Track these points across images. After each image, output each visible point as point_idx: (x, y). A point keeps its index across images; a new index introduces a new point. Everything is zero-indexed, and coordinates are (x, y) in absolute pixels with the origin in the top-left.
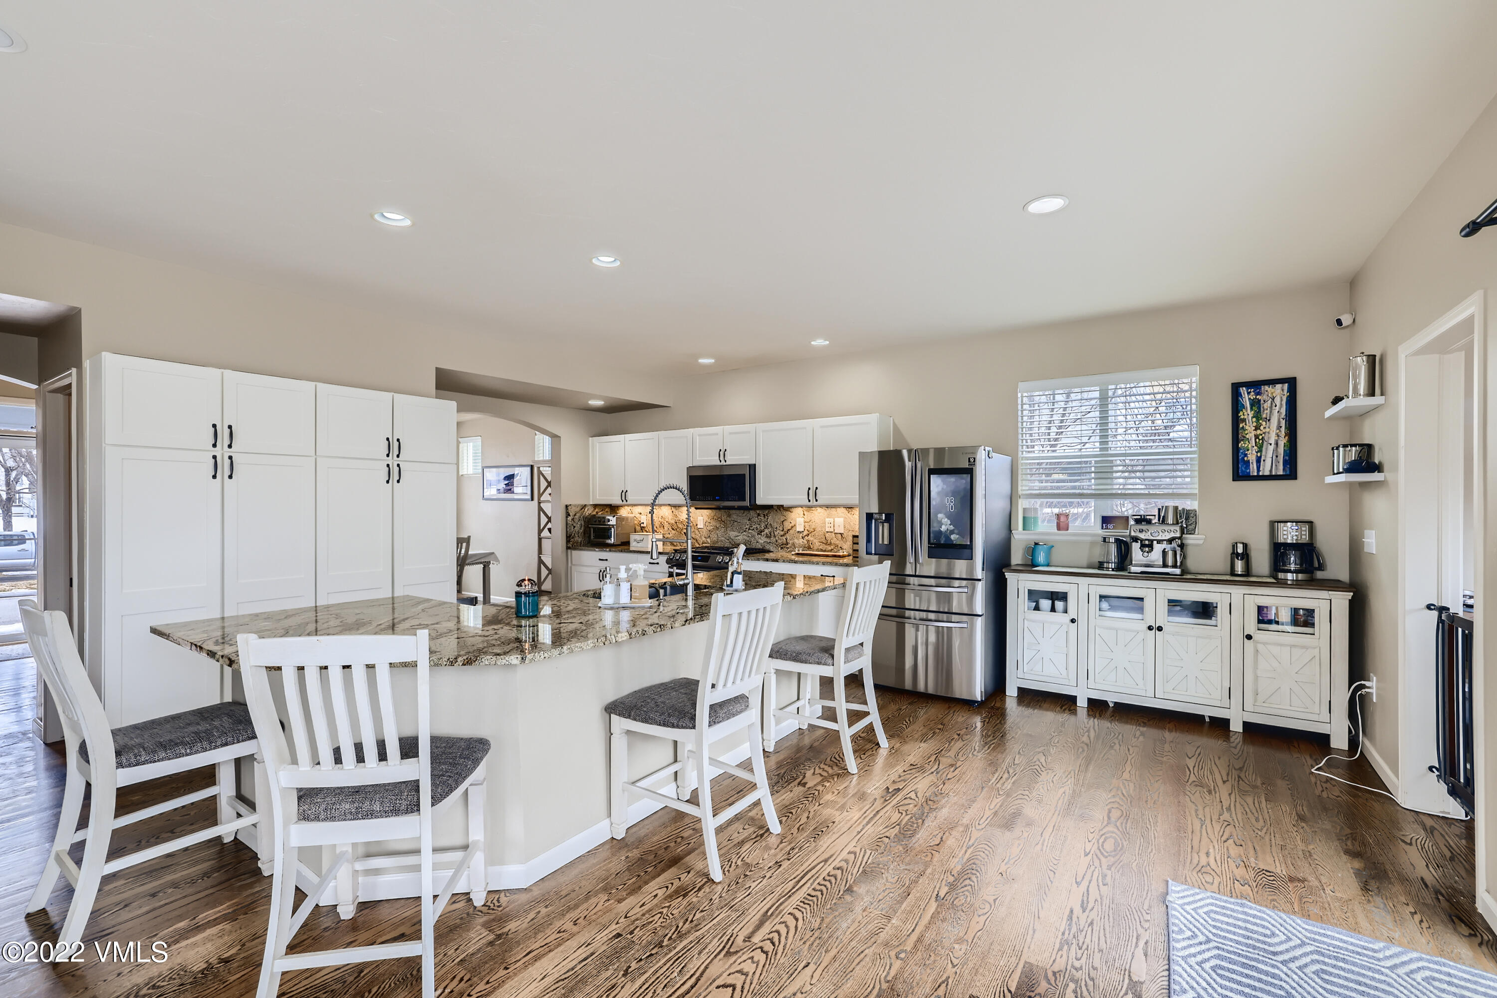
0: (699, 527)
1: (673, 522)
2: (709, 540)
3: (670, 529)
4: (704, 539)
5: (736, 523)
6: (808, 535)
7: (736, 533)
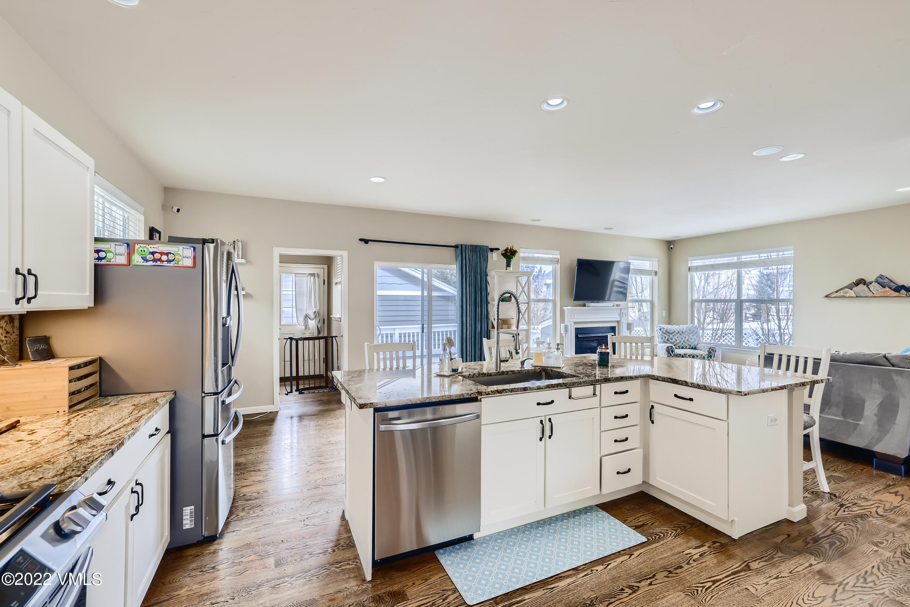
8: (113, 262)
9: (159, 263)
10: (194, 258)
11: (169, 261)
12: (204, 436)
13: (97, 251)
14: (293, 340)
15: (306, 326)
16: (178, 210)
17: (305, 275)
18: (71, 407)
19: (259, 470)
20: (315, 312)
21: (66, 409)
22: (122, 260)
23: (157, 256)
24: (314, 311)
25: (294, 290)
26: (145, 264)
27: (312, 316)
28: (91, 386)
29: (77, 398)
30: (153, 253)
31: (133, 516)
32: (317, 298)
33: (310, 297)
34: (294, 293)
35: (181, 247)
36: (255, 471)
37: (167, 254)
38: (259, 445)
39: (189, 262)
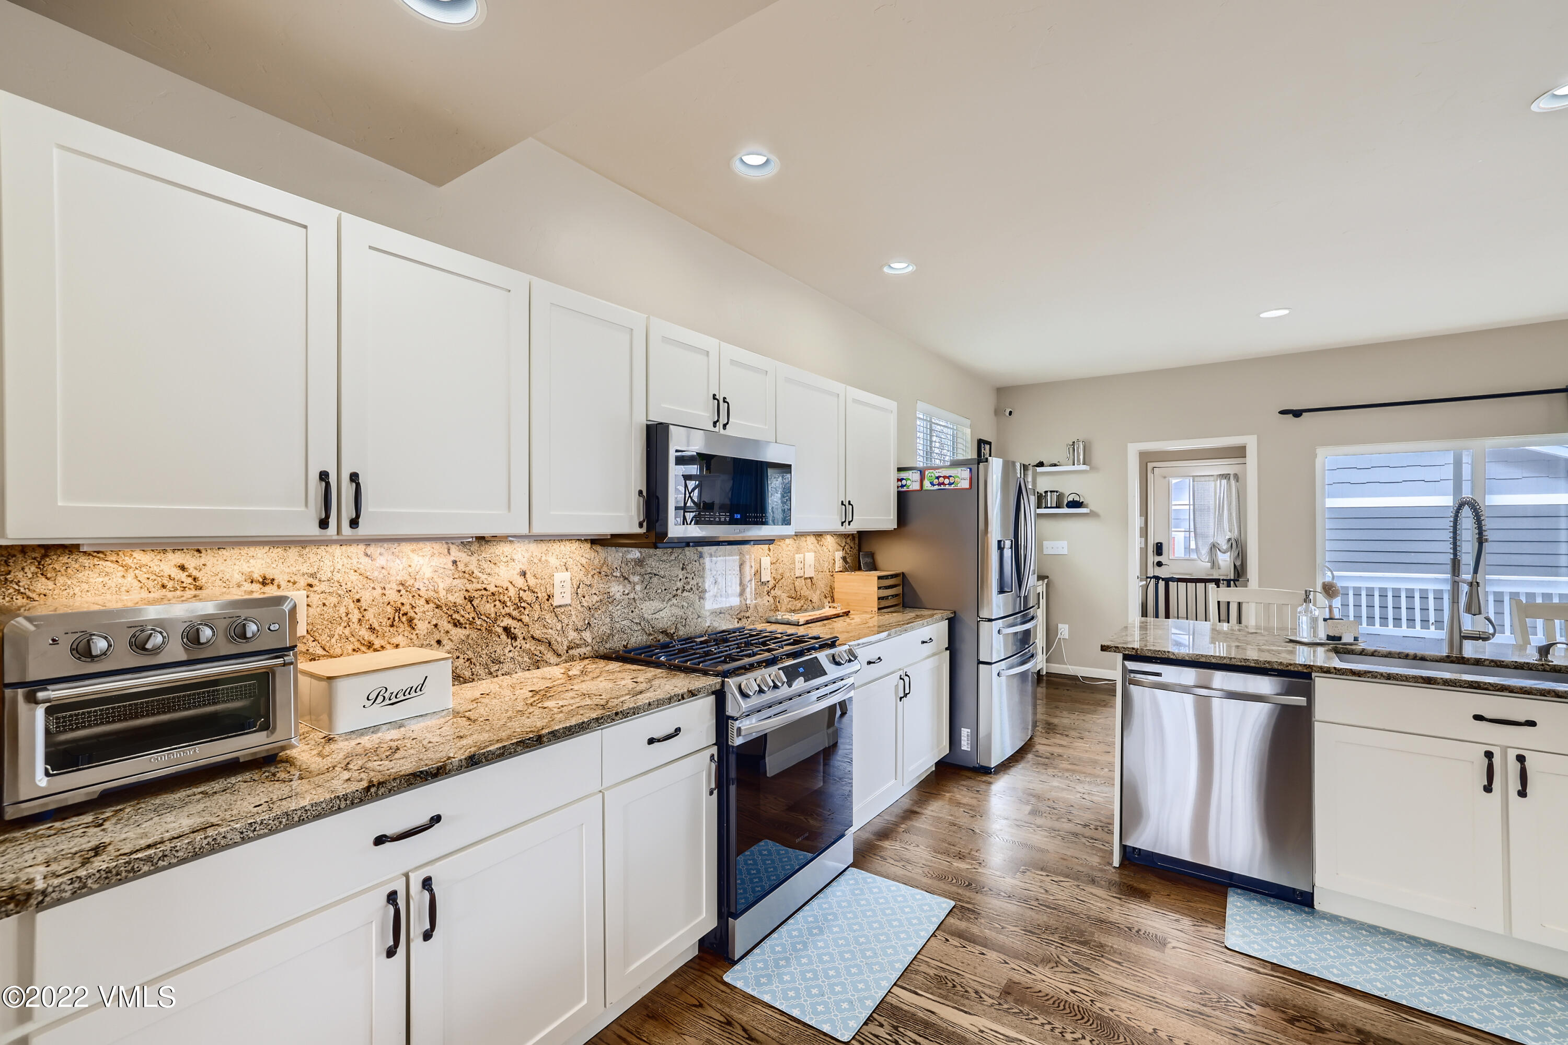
0: (556, 601)
1: (458, 598)
2: (587, 635)
3: (445, 625)
4: (572, 635)
5: (655, 580)
6: (774, 587)
7: (656, 604)
8: (911, 488)
9: (942, 487)
10: (971, 479)
11: (950, 484)
12: (980, 662)
13: (900, 480)
14: (1160, 581)
15: (1214, 564)
16: (1010, 413)
17: (1212, 478)
18: (879, 609)
19: (1067, 736)
20: (1229, 540)
21: (876, 609)
22: (916, 486)
23: (941, 480)
24: (1227, 537)
25: (1192, 503)
26: (932, 488)
27: (1225, 546)
28: (896, 595)
29: (885, 603)
30: (938, 478)
31: (901, 698)
32: (1234, 515)
33: (1221, 515)
34: (1192, 507)
35: (959, 469)
36: (1062, 734)
37: (948, 477)
38: (1083, 712)
39: (965, 484)
